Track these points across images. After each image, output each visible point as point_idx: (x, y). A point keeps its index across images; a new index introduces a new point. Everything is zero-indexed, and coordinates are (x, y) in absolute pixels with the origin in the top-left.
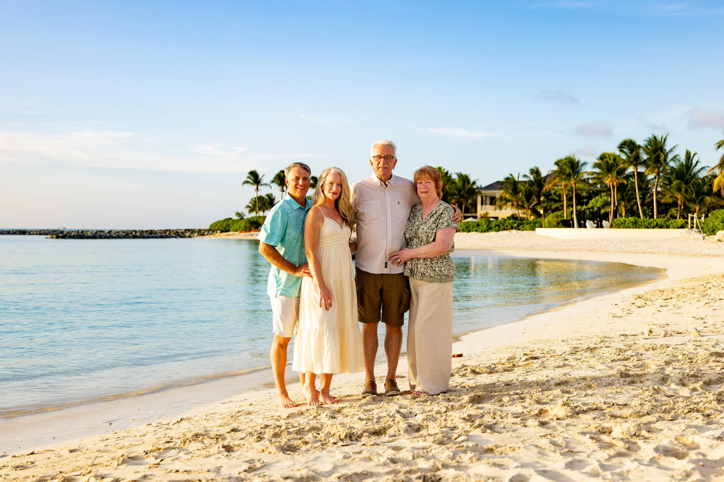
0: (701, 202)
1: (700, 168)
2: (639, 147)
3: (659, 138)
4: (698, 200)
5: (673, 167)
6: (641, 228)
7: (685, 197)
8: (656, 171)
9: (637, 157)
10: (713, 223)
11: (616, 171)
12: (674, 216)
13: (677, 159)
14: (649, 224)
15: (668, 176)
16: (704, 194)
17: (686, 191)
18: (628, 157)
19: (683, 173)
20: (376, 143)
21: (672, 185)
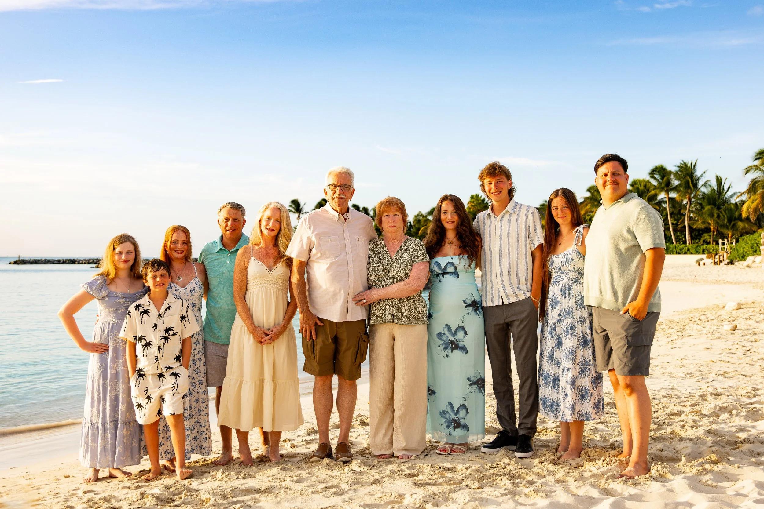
0: (734, 227)
1: (732, 193)
2: (670, 172)
3: (689, 164)
4: (730, 225)
5: (704, 193)
6: (673, 254)
7: (718, 223)
8: (687, 196)
9: (668, 184)
10: (743, 248)
11: (647, 197)
12: (707, 241)
13: (709, 185)
14: (681, 250)
15: (700, 202)
16: (736, 219)
17: (718, 216)
18: (659, 183)
19: (715, 199)
20: (332, 169)
21: (704, 211)
